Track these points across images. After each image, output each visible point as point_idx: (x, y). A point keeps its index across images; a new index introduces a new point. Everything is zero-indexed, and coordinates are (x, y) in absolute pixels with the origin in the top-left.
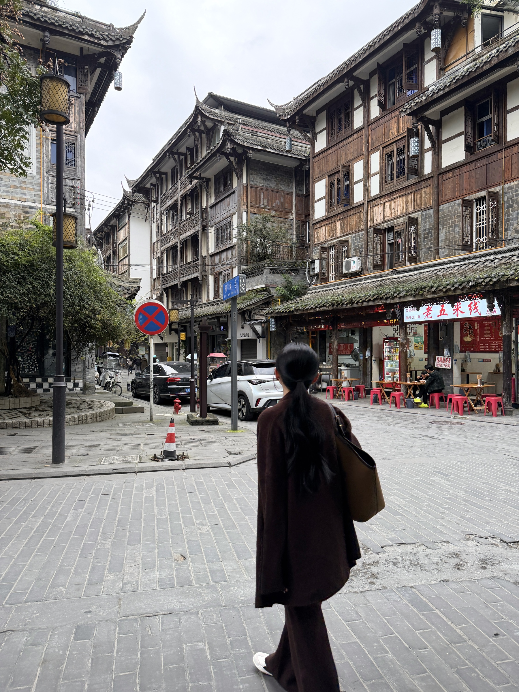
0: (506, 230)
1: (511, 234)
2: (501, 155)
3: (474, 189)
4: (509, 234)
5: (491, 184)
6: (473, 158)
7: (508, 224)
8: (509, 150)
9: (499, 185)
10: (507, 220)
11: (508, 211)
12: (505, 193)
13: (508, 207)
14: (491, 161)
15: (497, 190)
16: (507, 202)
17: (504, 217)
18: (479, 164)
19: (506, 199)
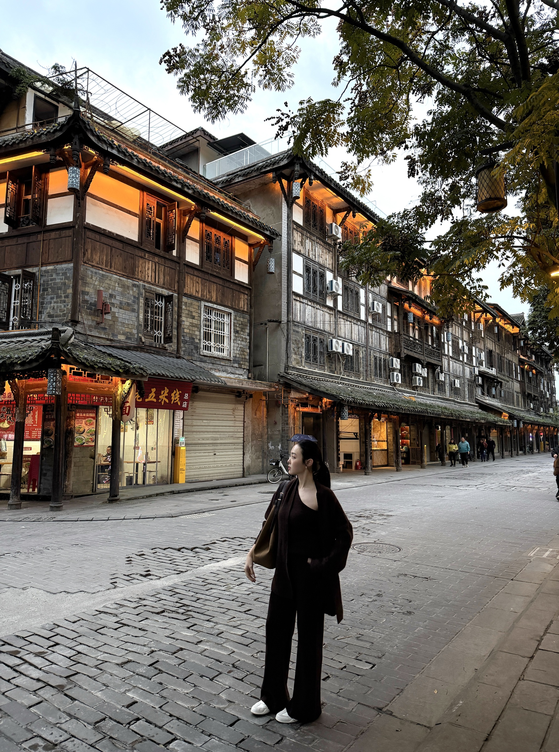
0: (40, 313)
1: (44, 317)
2: (40, 237)
3: (14, 265)
4: (43, 317)
5: (30, 264)
6: (15, 233)
7: (42, 307)
8: (47, 234)
9: (36, 266)
10: (42, 303)
11: (43, 295)
12: (42, 276)
13: (44, 290)
14: (31, 240)
15: (34, 271)
16: (43, 285)
17: (39, 299)
18: (20, 240)
19: (42, 282)
